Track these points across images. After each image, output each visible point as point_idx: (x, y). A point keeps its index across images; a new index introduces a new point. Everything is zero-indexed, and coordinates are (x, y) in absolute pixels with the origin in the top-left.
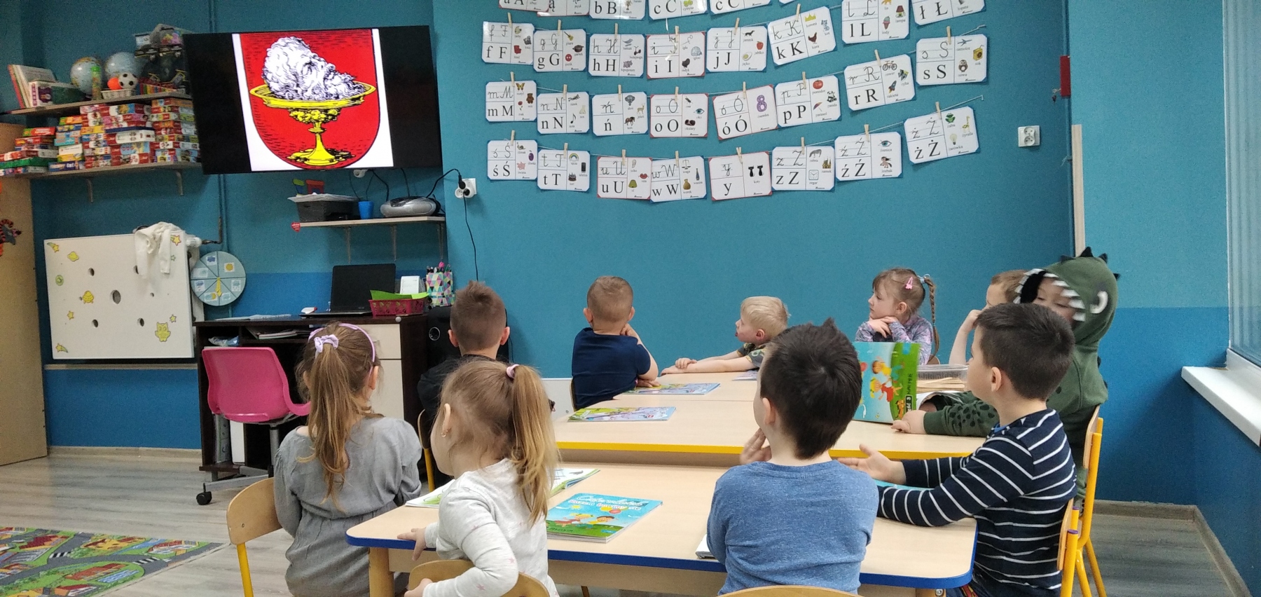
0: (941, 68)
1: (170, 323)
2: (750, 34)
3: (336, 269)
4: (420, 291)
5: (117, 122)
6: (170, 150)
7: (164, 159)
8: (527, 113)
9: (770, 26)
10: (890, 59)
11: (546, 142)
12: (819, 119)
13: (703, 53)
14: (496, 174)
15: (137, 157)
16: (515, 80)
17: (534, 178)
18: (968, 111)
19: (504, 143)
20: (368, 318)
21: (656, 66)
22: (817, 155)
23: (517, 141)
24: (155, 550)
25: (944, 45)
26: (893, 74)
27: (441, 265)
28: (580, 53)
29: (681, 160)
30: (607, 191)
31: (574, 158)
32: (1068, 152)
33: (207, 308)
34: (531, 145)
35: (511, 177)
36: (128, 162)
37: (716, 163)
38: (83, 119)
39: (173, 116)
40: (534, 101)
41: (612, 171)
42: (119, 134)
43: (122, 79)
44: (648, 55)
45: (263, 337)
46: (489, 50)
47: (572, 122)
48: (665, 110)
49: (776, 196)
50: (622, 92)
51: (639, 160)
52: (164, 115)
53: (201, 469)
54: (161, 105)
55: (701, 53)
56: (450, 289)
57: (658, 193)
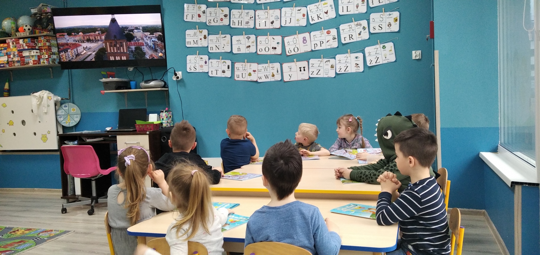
0: (380, 26)
1: (47, 134)
2: (300, 10)
3: (121, 111)
4: (158, 120)
5: (23, 46)
6: (46, 59)
7: (44, 62)
8: (204, 43)
9: (308, 7)
10: (359, 22)
11: (212, 56)
12: (329, 47)
13: (280, 18)
14: (190, 70)
15: (32, 62)
16: (198, 29)
17: (207, 72)
18: (391, 44)
19: (194, 56)
20: (135, 132)
21: (260, 23)
22: (328, 62)
23: (199, 56)
24: (41, 234)
25: (381, 16)
26: (360, 28)
27: (167, 109)
28: (227, 17)
29: (270, 64)
30: (239, 77)
31: (224, 63)
32: (433, 62)
33: (64, 128)
34: (206, 57)
35: (197, 71)
36: (28, 64)
37: (285, 66)
38: (7, 45)
39: (48, 44)
40: (207, 38)
41: (241, 69)
42: (24, 52)
43: (25, 27)
44: (256, 19)
45: (88, 140)
46: (187, 16)
47: (223, 48)
48: (263, 42)
49: (310, 79)
50: (245, 35)
51: (252, 64)
52: (44, 43)
53: (62, 198)
54: (42, 39)
55: (279, 18)
56: (171, 119)
57: (260, 78)
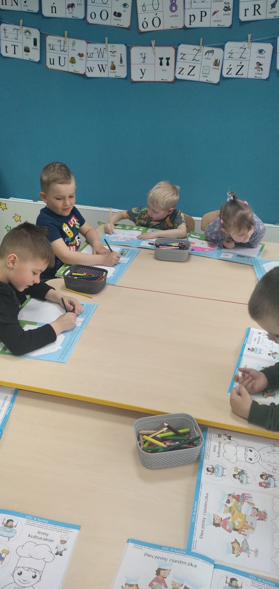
11: (4, 16)
12: (215, 25)
29: (109, 45)
30: (54, 64)
31: (28, 33)
37: (136, 51)
41: (57, 48)
47: (25, 2)
48: (98, 0)
49: (177, 83)
51: (77, 41)
57: (91, 70)
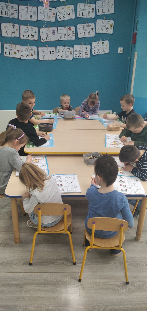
2: (51, 10)
9: (57, 8)
10: (89, 24)
12: (69, 39)
18: (108, 42)
21: (22, 16)
22: (69, 50)
25: (103, 22)
26: (90, 28)
29: (30, 47)
30: (7, 54)
37: (40, 49)
41: (8, 48)
48: (25, 30)
50: (11, 23)
51: (17, 46)
55: (36, 14)
57: (23, 56)
